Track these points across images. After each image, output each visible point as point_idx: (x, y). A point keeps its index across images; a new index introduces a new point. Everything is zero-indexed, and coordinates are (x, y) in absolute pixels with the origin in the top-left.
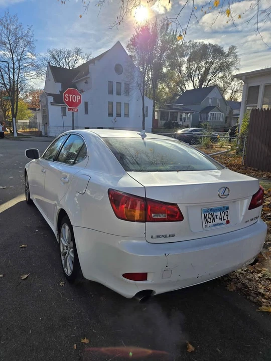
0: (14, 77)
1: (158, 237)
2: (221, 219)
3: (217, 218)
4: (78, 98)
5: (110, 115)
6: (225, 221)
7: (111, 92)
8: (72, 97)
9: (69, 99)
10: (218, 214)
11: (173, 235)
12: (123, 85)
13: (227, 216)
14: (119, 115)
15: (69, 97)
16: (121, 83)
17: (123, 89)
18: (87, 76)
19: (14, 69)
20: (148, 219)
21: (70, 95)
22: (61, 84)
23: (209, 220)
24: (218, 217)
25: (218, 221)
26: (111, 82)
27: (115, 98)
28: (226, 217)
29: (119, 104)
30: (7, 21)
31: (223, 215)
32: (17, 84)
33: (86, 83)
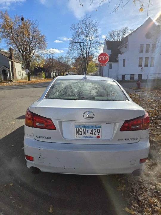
0: (87, 50)
1: (40, 137)
2: (92, 134)
3: (87, 132)
4: (107, 57)
5: (140, 66)
6: (96, 136)
7: (141, 51)
8: (103, 58)
9: (101, 59)
10: (90, 130)
11: (50, 138)
12: (151, 46)
13: (99, 133)
14: (146, 65)
15: (101, 58)
16: (149, 45)
17: (151, 48)
18: (127, 43)
19: (87, 46)
20: (34, 126)
21: (102, 57)
22: (111, 50)
23: (80, 133)
24: (89, 132)
25: (88, 135)
26: (142, 45)
27: (144, 55)
28: (96, 133)
29: (147, 59)
30: (85, 21)
31: (94, 131)
32: (89, 54)
33: (125, 48)
